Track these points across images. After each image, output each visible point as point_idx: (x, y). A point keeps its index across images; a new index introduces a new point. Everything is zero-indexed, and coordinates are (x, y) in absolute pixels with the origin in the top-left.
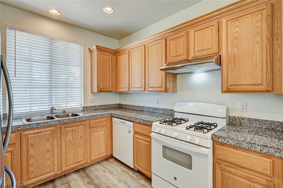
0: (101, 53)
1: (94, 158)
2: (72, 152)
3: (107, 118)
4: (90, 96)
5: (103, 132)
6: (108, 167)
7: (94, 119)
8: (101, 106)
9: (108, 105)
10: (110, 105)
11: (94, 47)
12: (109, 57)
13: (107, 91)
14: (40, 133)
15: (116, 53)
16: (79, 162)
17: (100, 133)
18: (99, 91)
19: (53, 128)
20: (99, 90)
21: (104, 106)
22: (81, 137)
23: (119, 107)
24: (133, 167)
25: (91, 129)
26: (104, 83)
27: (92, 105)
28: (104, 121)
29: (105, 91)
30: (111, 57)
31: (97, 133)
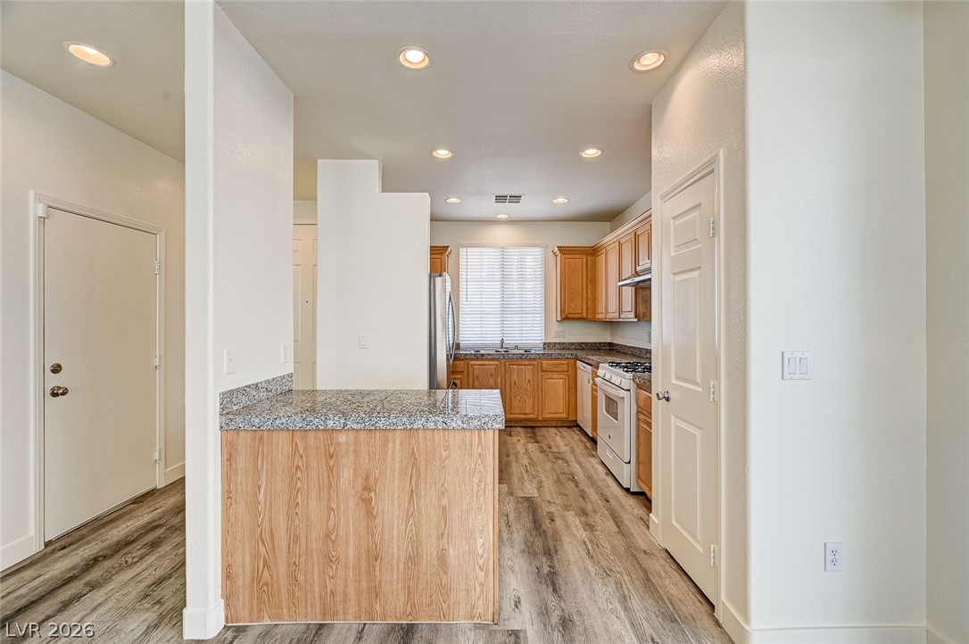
0: (567, 256)
1: (547, 416)
2: (519, 397)
3: (570, 361)
4: (555, 327)
5: (561, 381)
6: (565, 434)
7: (548, 360)
8: (573, 344)
9: (587, 344)
10: (592, 343)
11: (556, 249)
12: (580, 261)
13: (578, 319)
14: (484, 365)
15: (593, 252)
16: (526, 414)
17: (556, 381)
18: (564, 319)
19: (496, 363)
20: (563, 316)
21: (579, 344)
22: (529, 381)
23: (610, 350)
24: (591, 436)
25: (544, 373)
26: (573, 305)
27: (557, 341)
28: (563, 364)
29: (573, 319)
30: (585, 260)
31: (553, 381)
